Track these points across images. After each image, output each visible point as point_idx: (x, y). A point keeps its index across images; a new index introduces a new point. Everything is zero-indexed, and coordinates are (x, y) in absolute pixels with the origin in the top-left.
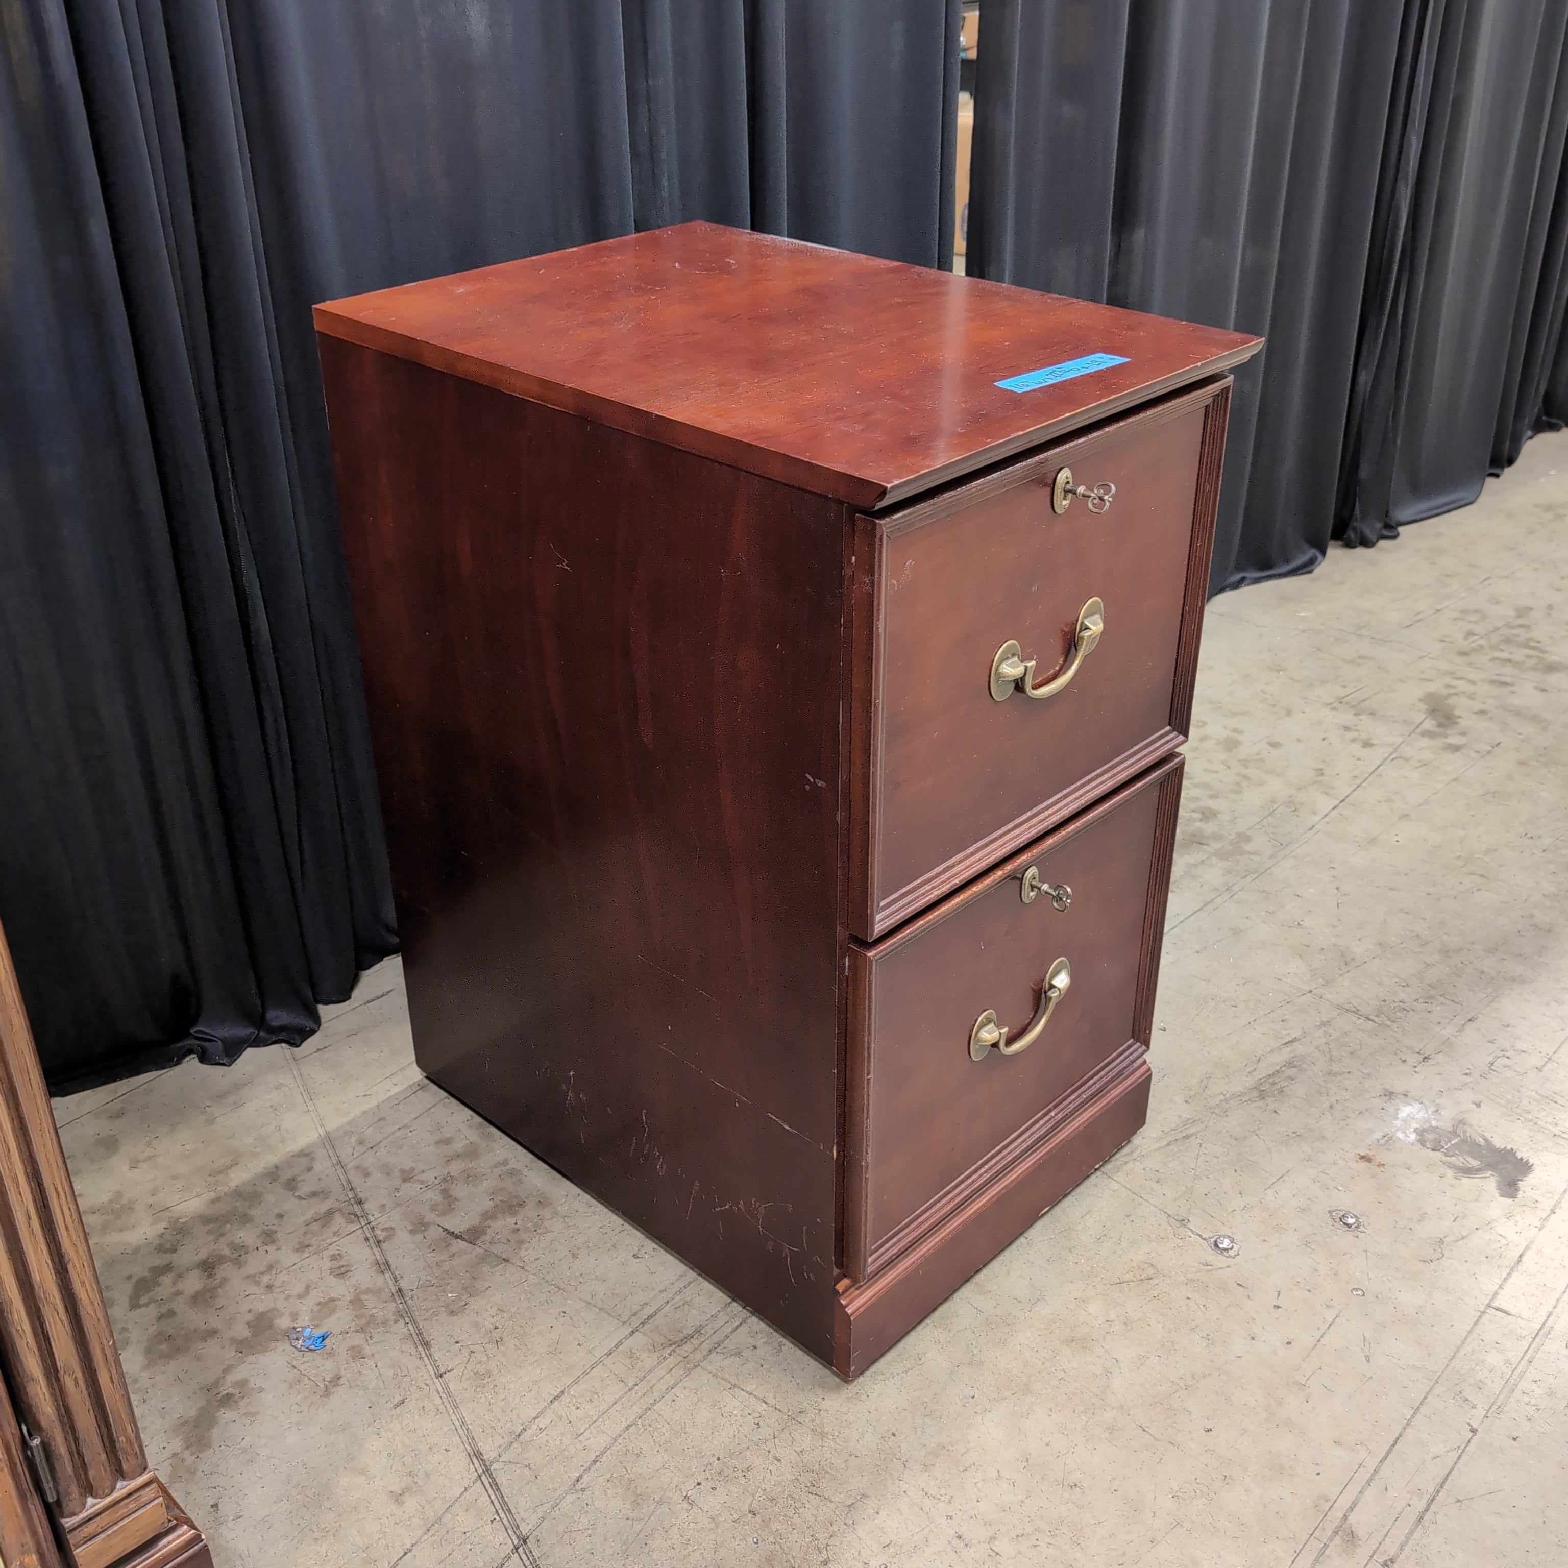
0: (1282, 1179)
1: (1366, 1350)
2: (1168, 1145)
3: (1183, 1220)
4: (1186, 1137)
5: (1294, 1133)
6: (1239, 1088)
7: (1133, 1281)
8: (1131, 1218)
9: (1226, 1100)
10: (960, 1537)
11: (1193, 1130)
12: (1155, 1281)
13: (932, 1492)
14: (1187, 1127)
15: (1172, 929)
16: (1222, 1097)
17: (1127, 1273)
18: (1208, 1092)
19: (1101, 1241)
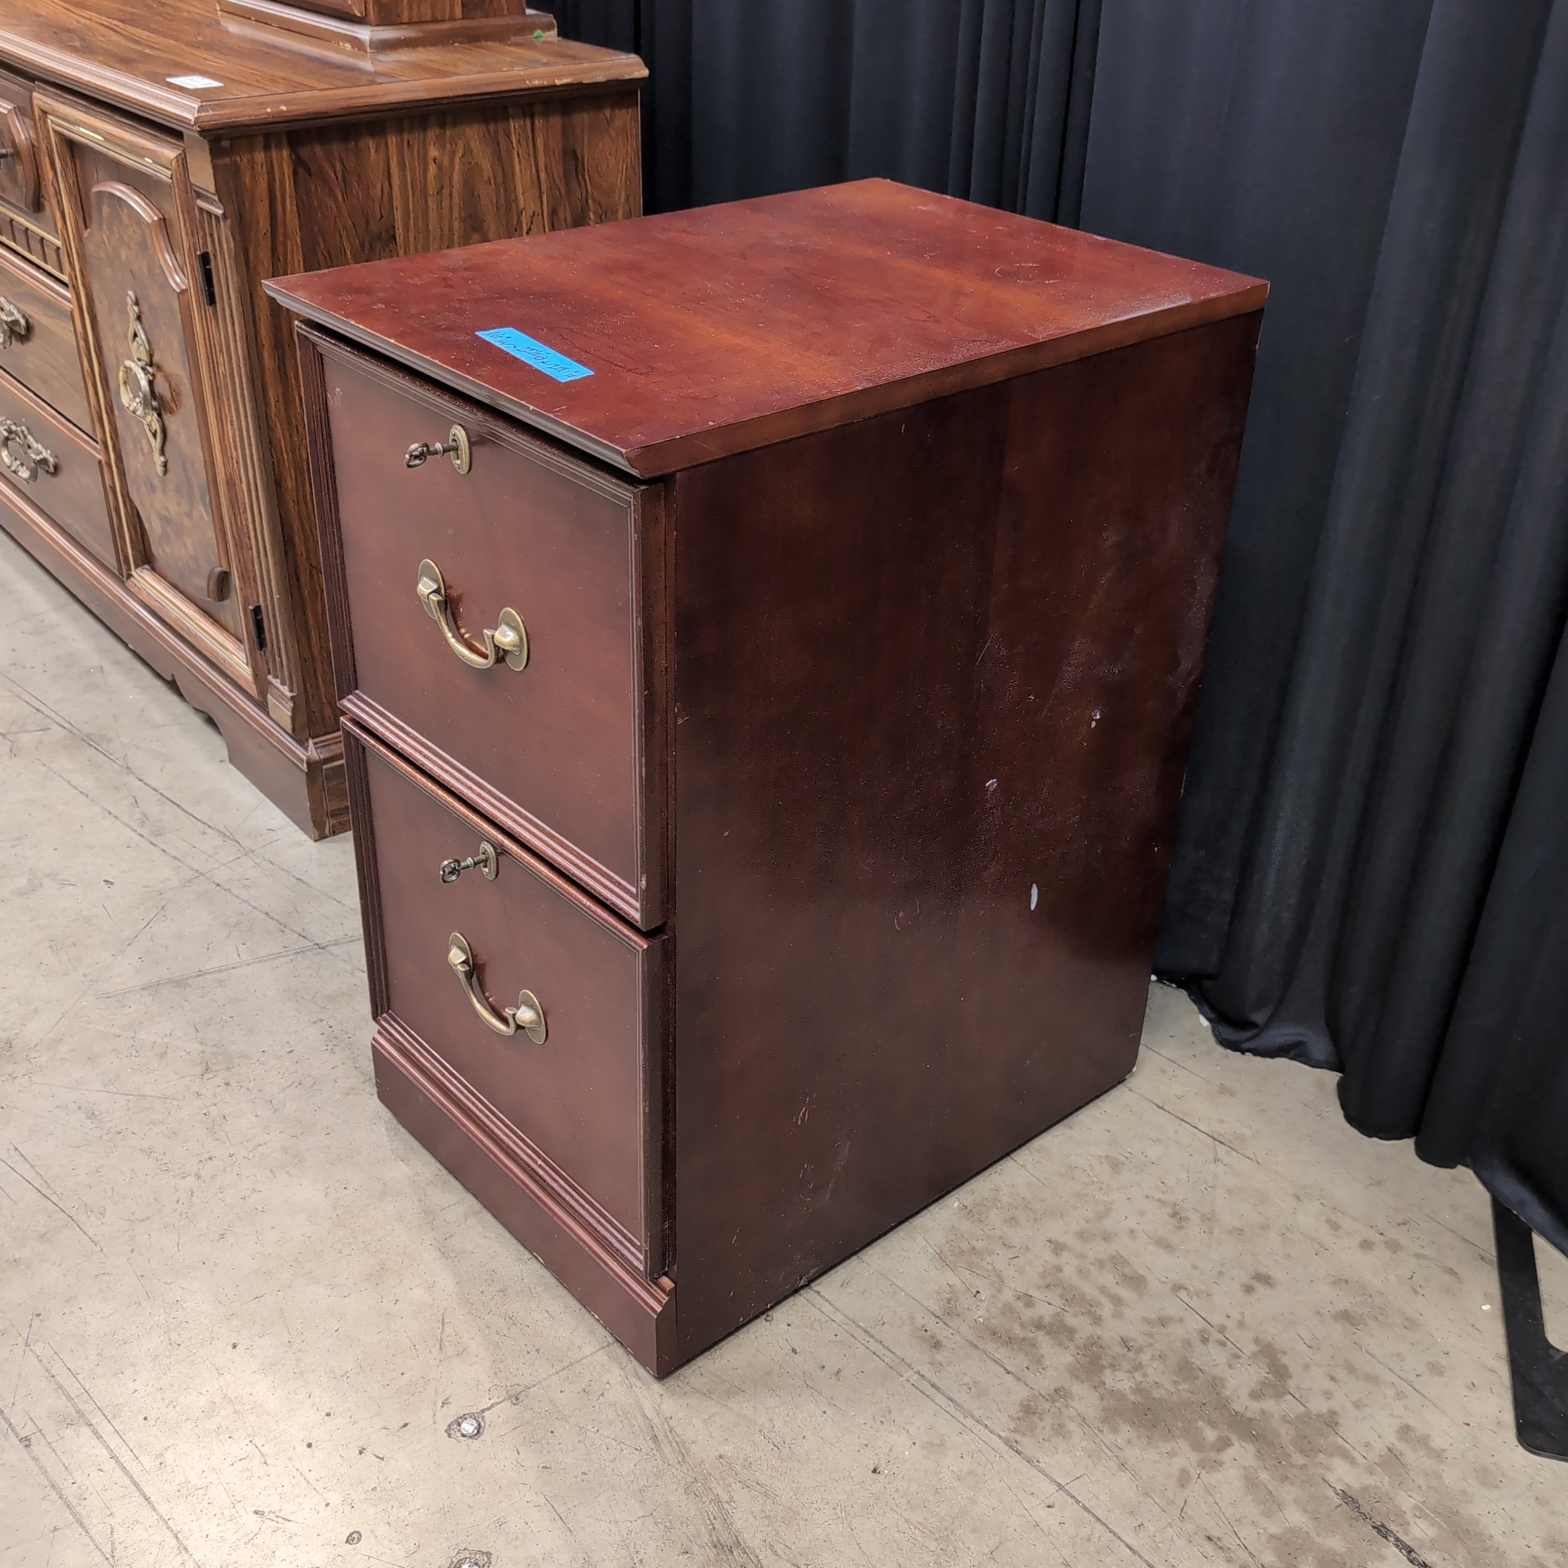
0: (557, 1517)
1: (271, 1516)
2: (645, 1417)
3: (517, 1399)
4: (655, 1438)
5: (641, 1561)
6: (739, 1524)
7: (442, 1332)
8: (534, 1352)
9: (718, 1501)
10: (210, 1158)
11: (667, 1449)
12: (435, 1350)
13: (260, 1149)
14: (674, 1444)
15: (1127, 1546)
16: (725, 1497)
17: (456, 1332)
18: (737, 1486)
19: (508, 1319)
